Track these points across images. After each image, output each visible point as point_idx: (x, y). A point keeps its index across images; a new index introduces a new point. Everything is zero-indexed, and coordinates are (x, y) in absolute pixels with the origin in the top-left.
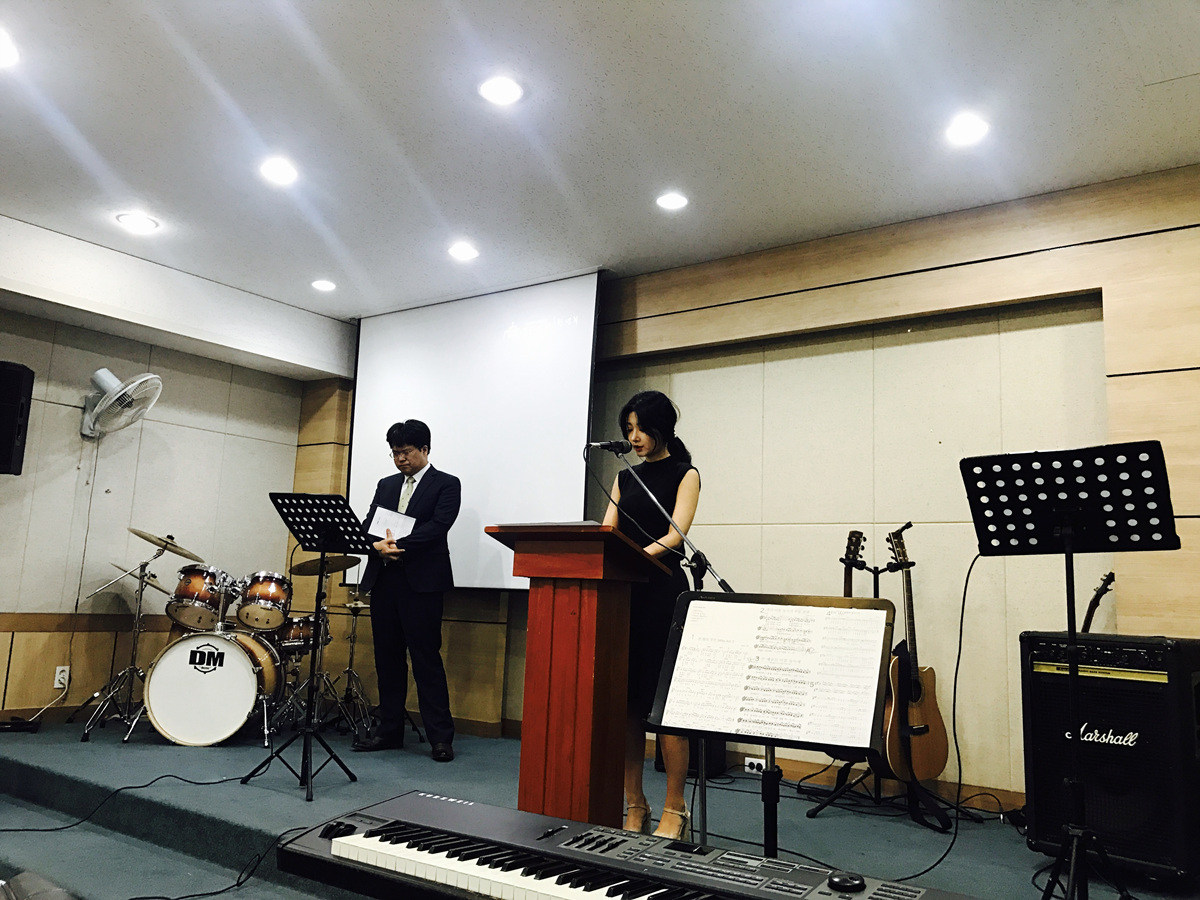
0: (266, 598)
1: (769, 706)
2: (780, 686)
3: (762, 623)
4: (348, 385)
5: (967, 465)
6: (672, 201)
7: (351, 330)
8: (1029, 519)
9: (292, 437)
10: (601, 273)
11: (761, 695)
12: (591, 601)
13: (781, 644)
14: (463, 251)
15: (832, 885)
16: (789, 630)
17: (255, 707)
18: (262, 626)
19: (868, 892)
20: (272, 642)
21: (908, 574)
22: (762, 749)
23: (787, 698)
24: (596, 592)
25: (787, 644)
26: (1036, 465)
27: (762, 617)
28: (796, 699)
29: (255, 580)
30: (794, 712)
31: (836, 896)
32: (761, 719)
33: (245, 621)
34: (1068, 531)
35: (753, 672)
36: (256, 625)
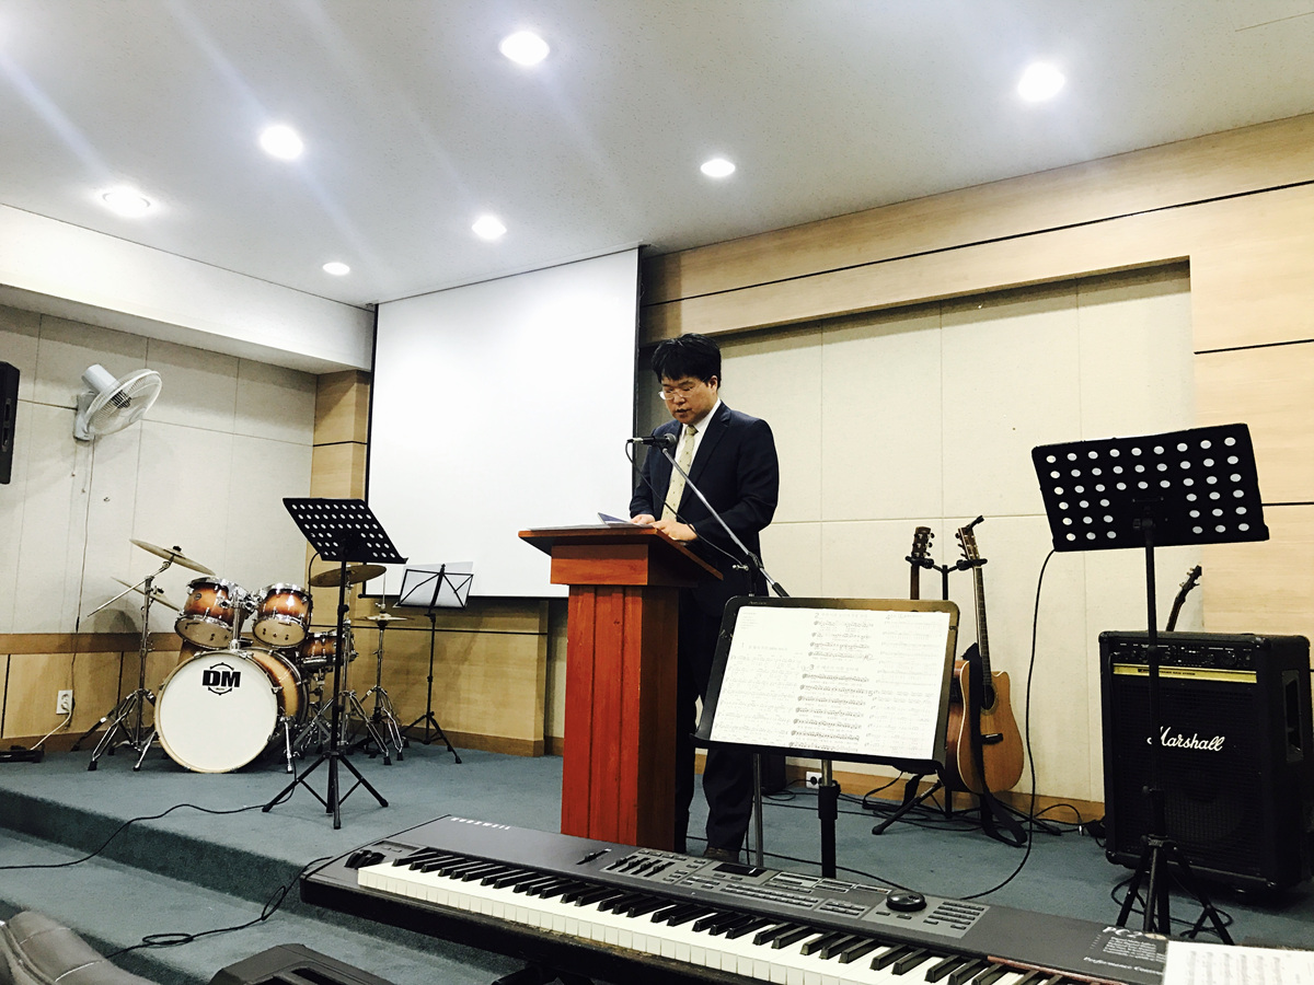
0: (285, 612)
1: (825, 718)
2: (836, 695)
3: (817, 629)
4: (367, 377)
5: (1039, 454)
6: (718, 168)
7: (370, 316)
8: (1107, 511)
9: (308, 437)
10: (641, 248)
11: (816, 705)
12: (635, 608)
13: (837, 651)
14: (489, 227)
15: (892, 905)
16: (846, 636)
17: (276, 731)
18: (281, 642)
19: (929, 911)
20: (292, 659)
21: (980, 572)
22: (818, 763)
23: (844, 708)
24: (640, 599)
25: (844, 651)
26: (1115, 453)
27: (816, 623)
28: (854, 709)
29: (272, 593)
30: (851, 723)
31: (894, 915)
32: (816, 731)
33: (262, 637)
34: (1149, 523)
35: (807, 682)
36: (274, 641)
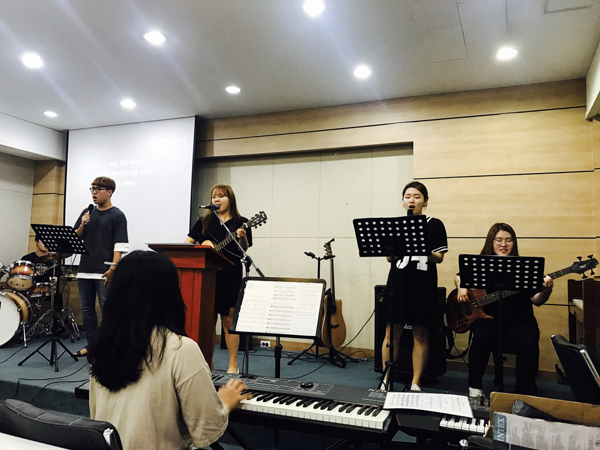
0: (23, 274)
1: (279, 322)
2: (283, 313)
3: (276, 289)
4: (62, 164)
5: (356, 222)
6: (233, 90)
7: (64, 137)
8: (378, 243)
9: (30, 190)
10: (196, 117)
11: (275, 317)
12: (199, 278)
13: (283, 297)
14: (128, 104)
15: (302, 386)
16: (287, 291)
17: (19, 328)
18: (20, 288)
19: (314, 388)
20: (26, 295)
21: (332, 261)
22: (275, 338)
23: (285, 318)
24: (201, 274)
25: (286, 297)
26: (382, 223)
27: (276, 287)
28: (289, 318)
29: (16, 265)
30: (288, 323)
31: (303, 390)
32: (275, 327)
33: (11, 285)
34: (392, 248)
35: (272, 309)
36: (16, 287)
